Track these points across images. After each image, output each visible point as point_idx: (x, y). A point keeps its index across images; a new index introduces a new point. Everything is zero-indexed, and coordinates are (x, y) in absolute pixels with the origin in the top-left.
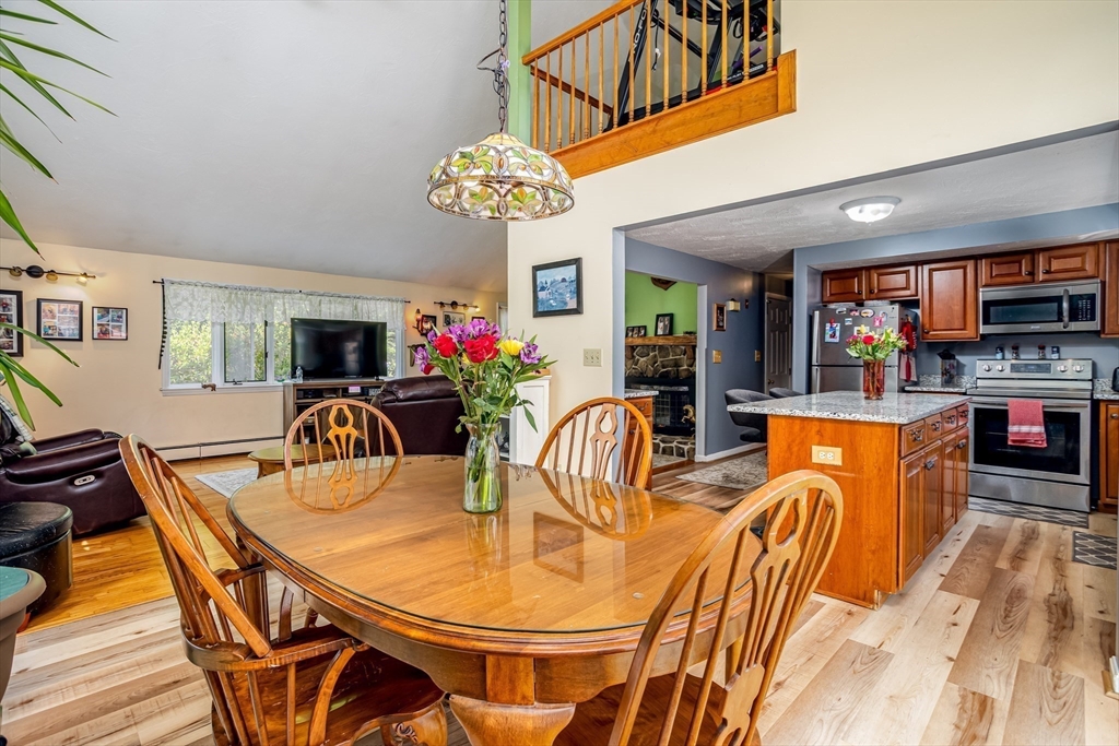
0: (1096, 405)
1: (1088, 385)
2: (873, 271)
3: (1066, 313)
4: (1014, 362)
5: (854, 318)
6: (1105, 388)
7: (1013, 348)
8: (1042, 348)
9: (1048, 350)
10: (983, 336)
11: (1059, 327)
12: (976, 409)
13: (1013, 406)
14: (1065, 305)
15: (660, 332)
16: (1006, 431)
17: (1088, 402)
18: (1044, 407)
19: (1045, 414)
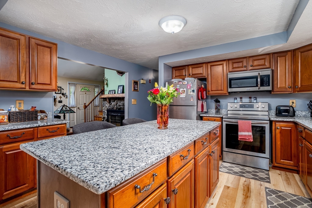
0: (271, 122)
1: (267, 113)
2: (190, 66)
3: (259, 83)
4: (241, 103)
5: (180, 85)
6: (272, 114)
7: (240, 98)
8: (250, 98)
9: (253, 99)
10: (229, 93)
11: (256, 89)
12: (226, 124)
13: (240, 123)
14: (259, 80)
15: (119, 92)
16: (238, 134)
17: (268, 122)
18: (252, 124)
19: (253, 127)
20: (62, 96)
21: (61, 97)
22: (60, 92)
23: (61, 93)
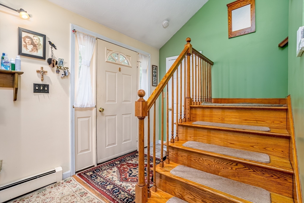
20: (47, 68)
21: (42, 73)
22: (40, 53)
23: (44, 58)
